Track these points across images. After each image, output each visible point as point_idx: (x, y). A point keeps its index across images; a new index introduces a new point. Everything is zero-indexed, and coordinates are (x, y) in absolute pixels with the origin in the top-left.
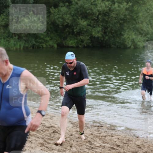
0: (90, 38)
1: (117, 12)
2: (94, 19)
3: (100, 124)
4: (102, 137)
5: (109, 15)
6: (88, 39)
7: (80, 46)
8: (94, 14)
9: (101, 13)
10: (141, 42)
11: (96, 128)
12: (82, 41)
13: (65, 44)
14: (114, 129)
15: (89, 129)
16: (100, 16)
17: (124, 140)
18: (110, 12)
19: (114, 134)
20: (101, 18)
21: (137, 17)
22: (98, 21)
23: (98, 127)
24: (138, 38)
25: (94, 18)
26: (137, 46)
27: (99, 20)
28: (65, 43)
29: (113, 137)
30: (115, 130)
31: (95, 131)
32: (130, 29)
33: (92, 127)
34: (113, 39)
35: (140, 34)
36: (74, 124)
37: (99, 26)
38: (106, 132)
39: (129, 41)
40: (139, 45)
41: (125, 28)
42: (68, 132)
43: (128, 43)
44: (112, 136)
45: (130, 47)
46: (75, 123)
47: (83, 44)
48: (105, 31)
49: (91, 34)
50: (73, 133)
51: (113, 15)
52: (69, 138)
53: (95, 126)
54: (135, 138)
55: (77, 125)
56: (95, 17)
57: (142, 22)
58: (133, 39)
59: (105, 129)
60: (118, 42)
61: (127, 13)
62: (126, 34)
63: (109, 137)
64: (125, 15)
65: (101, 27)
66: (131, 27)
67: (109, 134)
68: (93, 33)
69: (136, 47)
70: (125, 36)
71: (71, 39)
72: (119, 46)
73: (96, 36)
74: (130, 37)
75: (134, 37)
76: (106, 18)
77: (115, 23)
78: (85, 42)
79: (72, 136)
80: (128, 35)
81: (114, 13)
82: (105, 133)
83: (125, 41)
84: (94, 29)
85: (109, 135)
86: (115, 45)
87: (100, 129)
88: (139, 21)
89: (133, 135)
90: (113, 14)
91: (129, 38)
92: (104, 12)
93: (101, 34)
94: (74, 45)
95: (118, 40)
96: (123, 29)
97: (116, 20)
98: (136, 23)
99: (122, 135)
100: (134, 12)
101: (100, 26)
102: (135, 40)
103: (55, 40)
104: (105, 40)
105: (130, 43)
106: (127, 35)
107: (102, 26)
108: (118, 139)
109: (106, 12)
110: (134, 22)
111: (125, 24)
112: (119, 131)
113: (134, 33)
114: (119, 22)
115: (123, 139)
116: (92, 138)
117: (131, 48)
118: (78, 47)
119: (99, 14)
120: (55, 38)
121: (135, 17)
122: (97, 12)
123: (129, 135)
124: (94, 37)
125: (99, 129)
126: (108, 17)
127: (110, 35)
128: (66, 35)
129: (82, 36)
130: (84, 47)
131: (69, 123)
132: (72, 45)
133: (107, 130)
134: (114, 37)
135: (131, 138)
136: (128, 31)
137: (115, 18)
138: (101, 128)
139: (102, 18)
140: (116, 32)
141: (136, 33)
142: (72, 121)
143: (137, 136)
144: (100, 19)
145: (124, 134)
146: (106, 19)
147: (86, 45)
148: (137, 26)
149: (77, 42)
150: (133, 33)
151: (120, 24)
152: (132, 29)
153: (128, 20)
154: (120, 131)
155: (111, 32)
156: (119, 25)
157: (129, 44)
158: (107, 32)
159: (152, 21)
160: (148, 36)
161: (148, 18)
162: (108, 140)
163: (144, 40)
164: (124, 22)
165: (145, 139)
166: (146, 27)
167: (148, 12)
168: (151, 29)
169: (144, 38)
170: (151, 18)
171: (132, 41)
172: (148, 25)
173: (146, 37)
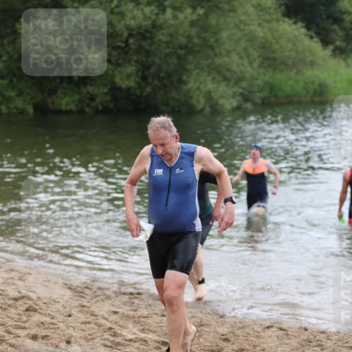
0: (110, 90)
1: (170, 30)
2: (119, 47)
3: (135, 288)
4: (139, 317)
5: (152, 38)
6: (106, 94)
7: (87, 110)
8: (117, 34)
9: (134, 32)
10: (228, 99)
11: (126, 298)
12: (92, 98)
13: (51, 106)
15: (109, 301)
16: (131, 41)
18: (154, 31)
20: (134, 45)
21: (217, 41)
22: (127, 52)
23: (131, 296)
24: (221, 89)
25: (119, 44)
26: (218, 108)
27: (131, 49)
28: (53, 103)
31: (125, 304)
32: (202, 68)
33: (117, 296)
34: (162, 92)
35: (225, 79)
36: (75, 289)
37: (129, 61)
38: (148, 307)
39: (199, 96)
40: (222, 106)
41: (190, 67)
42: (61, 308)
43: (198, 101)
44: (163, 316)
45: (203, 109)
46: (78, 287)
47: (94, 104)
48: (143, 73)
49: (112, 82)
50: (73, 312)
51: (161, 37)
52: (63, 322)
53: (124, 294)
54: (215, 317)
55: (81, 292)
56: (121, 41)
57: (228, 53)
58: (209, 92)
59: (146, 300)
60: (174, 99)
61: (193, 31)
62: (192, 81)
63: (156, 319)
64: (189, 37)
65: (135, 66)
66: (204, 63)
67: (156, 312)
68: (117, 80)
69: (216, 111)
70: (190, 85)
71: (66, 94)
72: (176, 109)
73: (124, 86)
74: (202, 86)
75: (210, 86)
76: (145, 44)
77: (167, 55)
78: (98, 100)
79: (70, 318)
80: (197, 84)
81: (163, 31)
82: (146, 308)
83: (191, 97)
84: (119, 69)
85: (155, 314)
87: (136, 301)
88: (223, 51)
89: (211, 313)
90: (163, 34)
91: (199, 88)
92: (142, 30)
93: (135, 81)
94: (73, 107)
95: (174, 94)
96: (186, 69)
97: (168, 47)
98: (216, 55)
100: (210, 30)
101: (133, 63)
102: (213, 95)
103: (30, 97)
104: (145, 94)
105: (202, 100)
106: (195, 82)
107: (137, 62)
109: (146, 31)
110: (211, 53)
111: (190, 58)
113: (211, 77)
114: (176, 52)
116: (117, 321)
117: (205, 112)
118: (82, 112)
119: (131, 35)
120: (29, 91)
121: (212, 41)
122: (124, 29)
123: (201, 312)
124: (120, 89)
125: (133, 301)
126: (149, 42)
127: (156, 82)
128: (54, 85)
129: (91, 85)
130: (97, 112)
131: (63, 287)
132: (68, 108)
133: (151, 302)
134: (164, 86)
136: (198, 74)
137: (167, 43)
138: (137, 298)
139: (137, 44)
140: (169, 75)
141: (214, 78)
142: (71, 283)
143: (221, 314)
144: (133, 47)
146: (147, 47)
147: (100, 108)
148: (218, 61)
149: (80, 101)
150: (209, 79)
151: (179, 58)
152: (206, 68)
153: (197, 48)
155: (158, 76)
156: (175, 61)
157: (200, 102)
158: (149, 77)
159: (251, 49)
160: (244, 84)
161: (243, 44)
162: (155, 325)
163: (235, 93)
164: (188, 53)
165: (238, 320)
166: (238, 65)
167: (242, 30)
168: (249, 69)
169: (235, 89)
170: (248, 44)
171: (207, 95)
172: (242, 58)
173: (239, 87)
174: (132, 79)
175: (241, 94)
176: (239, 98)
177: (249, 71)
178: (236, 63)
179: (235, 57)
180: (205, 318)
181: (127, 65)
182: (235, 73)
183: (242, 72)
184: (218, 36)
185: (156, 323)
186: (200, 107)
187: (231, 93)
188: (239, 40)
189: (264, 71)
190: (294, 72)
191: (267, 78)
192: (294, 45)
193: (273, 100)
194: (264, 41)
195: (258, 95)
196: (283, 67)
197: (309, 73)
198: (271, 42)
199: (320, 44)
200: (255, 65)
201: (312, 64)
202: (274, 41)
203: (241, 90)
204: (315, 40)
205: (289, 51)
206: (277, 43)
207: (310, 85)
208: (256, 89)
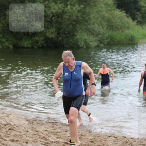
0: (44, 38)
1: (69, 14)
2: (48, 21)
3: (55, 120)
4: (56, 132)
5: (62, 17)
6: (43, 40)
7: (35, 47)
8: (48, 16)
9: (55, 15)
10: (93, 42)
11: (51, 124)
12: (37, 42)
13: (20, 45)
14: (67, 125)
15: (44, 126)
16: (53, 18)
18: (63, 14)
20: (54, 20)
21: (89, 18)
22: (52, 23)
23: (53, 124)
24: (90, 38)
25: (48, 19)
26: (89, 46)
27: (53, 22)
28: (21, 44)
31: (50, 127)
32: (83, 30)
33: (47, 124)
34: (66, 39)
35: (92, 34)
36: (30, 121)
37: (52, 27)
38: (60, 128)
39: (81, 41)
40: (91, 45)
41: (78, 29)
42: (24, 129)
43: (81, 43)
44: (66, 132)
45: (83, 47)
46: (31, 120)
47: (38, 44)
48: (58, 31)
49: (46, 35)
50: (29, 130)
51: (65, 17)
52: (25, 134)
53: (50, 123)
54: (88, 132)
55: (32, 122)
57: (94, 24)
58: (85, 40)
59: (59, 125)
60: (71, 42)
61: (79, 14)
62: (79, 35)
64: (77, 17)
65: (55, 29)
66: (83, 27)
67: (63, 130)
68: (48, 34)
69: (88, 47)
70: (78, 37)
71: (26, 40)
72: (72, 46)
73: (50, 37)
74: (83, 37)
75: (86, 37)
76: (59, 20)
77: (68, 24)
78: (39, 43)
79: (27, 133)
80: (81, 36)
81: (67, 14)
83: (78, 42)
84: (48, 30)
85: (63, 131)
86: (68, 45)
87: (55, 126)
88: (91, 23)
89: (85, 130)
90: (66, 16)
91: (81, 38)
92: (58, 14)
93: (55, 35)
94: (29, 46)
95: (71, 40)
96: (76, 30)
97: (69, 21)
98: (88, 24)
100: (86, 14)
101: (54, 27)
102: (87, 40)
103: (11, 41)
104: (59, 40)
105: (83, 43)
106: (79, 36)
107: (55, 27)
109: (60, 14)
110: (86, 23)
111: (78, 25)
114: (72, 23)
116: (47, 134)
117: (84, 48)
118: (33, 48)
119: (53, 16)
120: (11, 39)
121: (87, 18)
122: (50, 13)
123: (82, 130)
124: (49, 38)
126: (61, 19)
127: (64, 35)
128: (21, 36)
129: (37, 37)
130: (39, 47)
131: (25, 120)
132: (27, 46)
133: (61, 126)
134: (67, 37)
136: (81, 32)
137: (68, 19)
138: (55, 124)
139: (55, 20)
140: (69, 33)
141: (88, 34)
142: (28, 118)
144: (54, 21)
146: (60, 21)
147: (40, 46)
148: (89, 27)
149: (32, 43)
150: (86, 34)
151: (73, 25)
152: (84, 30)
153: (80, 21)
155: (64, 33)
156: (71, 27)
157: (82, 44)
158: (61, 33)
159: (103, 22)
160: (100, 36)
161: (100, 20)
162: (62, 135)
164: (77, 23)
165: (97, 134)
167: (99, 14)
168: (102, 30)
169: (96, 38)
170: (102, 19)
171: (85, 41)
172: (99, 25)
173: (98, 38)
174: (54, 34)
176: (98, 42)
177: (102, 31)
178: (96, 27)
179: (96, 25)
180: (83, 133)
181: (51, 28)
182: (96, 31)
184: (89, 16)
185: (63, 135)
186: (82, 45)
187: (95, 40)
188: (98, 18)
189: (108, 31)
190: (121, 31)
191: (109, 34)
192: (121, 20)
193: (112, 43)
194: (108, 18)
195: (106, 41)
196: (116, 29)
197: (127, 32)
198: (111, 19)
199: (131, 19)
200: (105, 28)
201: (128, 28)
202: (112, 18)
203: (99, 39)
204: (129, 18)
205: (119, 22)
206: (114, 19)
207: (127, 37)
208: (105, 38)
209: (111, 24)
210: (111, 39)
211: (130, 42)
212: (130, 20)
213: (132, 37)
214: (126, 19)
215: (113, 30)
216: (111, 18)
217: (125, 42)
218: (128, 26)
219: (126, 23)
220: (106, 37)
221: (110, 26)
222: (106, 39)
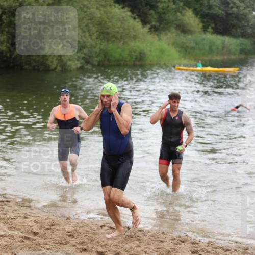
3: (6, 198)
4: (8, 219)
9: (6, 11)
10: (74, 61)
14: (28, 206)
16: (4, 17)
17: (46, 224)
19: (29, 214)
22: (1, 25)
23: (2, 204)
26: (67, 67)
27: (4, 23)
29: (27, 220)
30: (30, 207)
37: (2, 32)
38: (15, 211)
39: (53, 58)
40: (69, 66)
43: (52, 62)
44: (25, 218)
45: (56, 68)
48: (12, 41)
54: (63, 219)
58: (60, 56)
59: (13, 206)
60: (34, 60)
63: (20, 220)
65: (6, 35)
69: (65, 69)
72: (36, 67)
82: (13, 212)
83: (47, 59)
85: (20, 216)
86: (30, 64)
87: (6, 207)
89: (60, 216)
93: (6, 46)
99: (43, 215)
101: (4, 32)
102: (63, 58)
104: (13, 56)
105: (55, 62)
107: (7, 32)
108: (35, 222)
112: (36, 208)
115: (43, 221)
117: (57, 70)
119: (3, 13)
123: (53, 215)
125: (3, 207)
133: (16, 208)
135: (57, 220)
139: (8, 19)
143: (67, 216)
144: (5, 21)
145: (45, 214)
154: (39, 209)
159: (91, 26)
160: (85, 51)
161: (85, 21)
163: (79, 57)
165: (80, 221)
166: (81, 37)
167: (85, 12)
168: (89, 40)
169: (79, 55)
170: (89, 21)
171: (59, 58)
172: (84, 32)
173: (82, 53)
174: (4, 45)
175: (83, 58)
176: (82, 61)
180: (56, 220)
183: (84, 42)
185: (20, 223)
186: (53, 66)
187: (76, 57)
188: (83, 19)
189: (100, 42)
190: (122, 43)
191: (102, 47)
192: (122, 23)
193: (106, 62)
194: (100, 20)
195: (96, 59)
196: (114, 39)
197: (133, 44)
198: (106, 22)
199: (140, 23)
200: (94, 37)
201: (135, 37)
202: (107, 20)
203: (83, 55)
204: (137, 20)
205: (118, 28)
206: (110, 22)
207: (133, 53)
208: (94, 55)
209: (105, 31)
210: (105, 57)
211: (138, 63)
212: (138, 24)
213: (140, 53)
214: (131, 21)
215: (108, 41)
216: (105, 19)
217: (128, 63)
218: (135, 34)
219: (131, 30)
220: (96, 52)
221: (103, 33)
222: (97, 57)
